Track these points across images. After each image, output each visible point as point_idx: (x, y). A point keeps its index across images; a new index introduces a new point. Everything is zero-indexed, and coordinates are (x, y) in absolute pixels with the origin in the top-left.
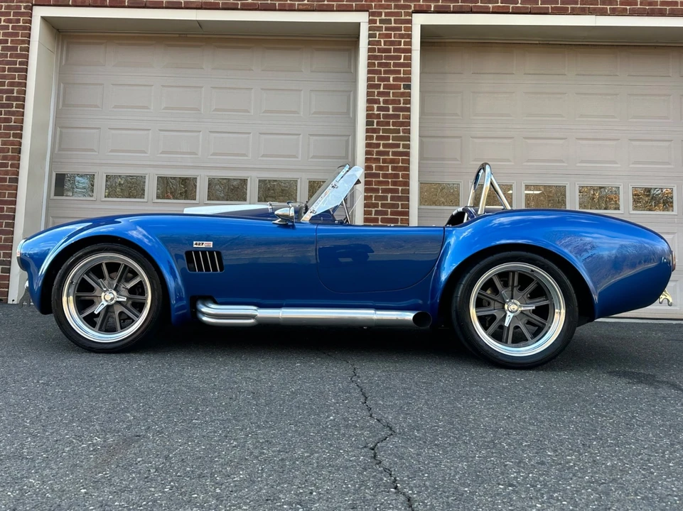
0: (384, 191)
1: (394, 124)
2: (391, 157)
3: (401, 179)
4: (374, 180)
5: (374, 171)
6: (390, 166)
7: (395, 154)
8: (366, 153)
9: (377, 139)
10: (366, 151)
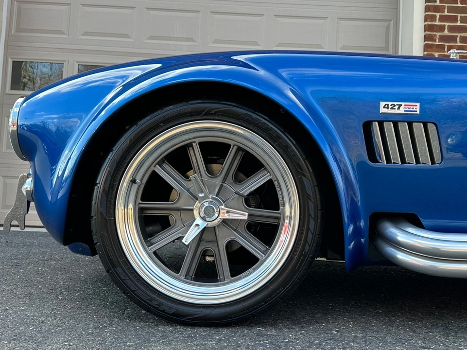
8: (426, 38)
9: (440, 20)
10: (425, 36)
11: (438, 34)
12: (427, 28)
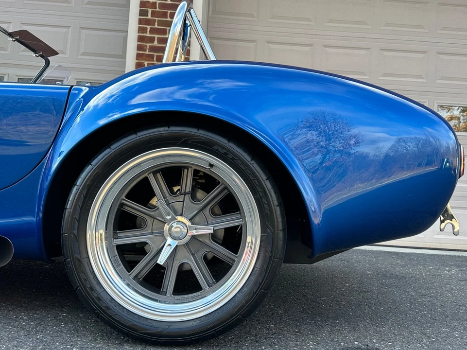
8: (139, 48)
9: (151, 32)
10: (138, 45)
11: (148, 45)
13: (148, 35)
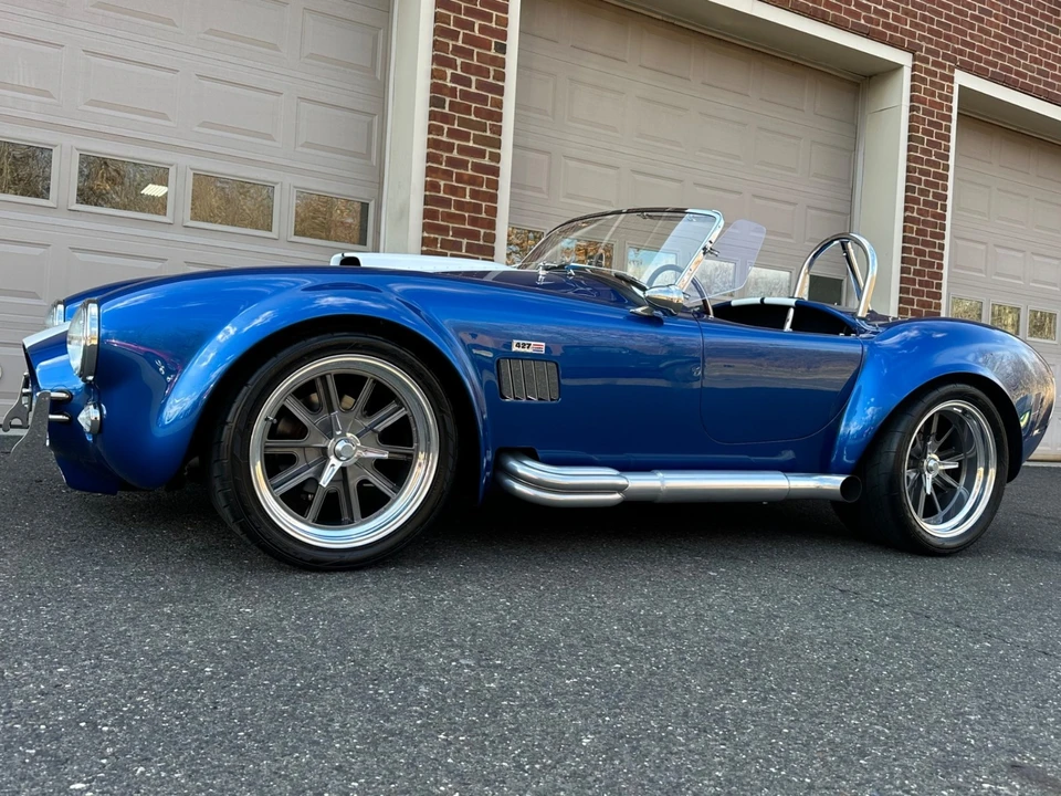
0: (458, 232)
1: (478, 112)
2: (470, 172)
3: (484, 215)
4: (441, 210)
5: (441, 194)
6: (468, 188)
7: (477, 167)
8: (430, 157)
9: (449, 135)
10: (428, 154)
11: (445, 154)
12: (432, 144)
13: (444, 139)
